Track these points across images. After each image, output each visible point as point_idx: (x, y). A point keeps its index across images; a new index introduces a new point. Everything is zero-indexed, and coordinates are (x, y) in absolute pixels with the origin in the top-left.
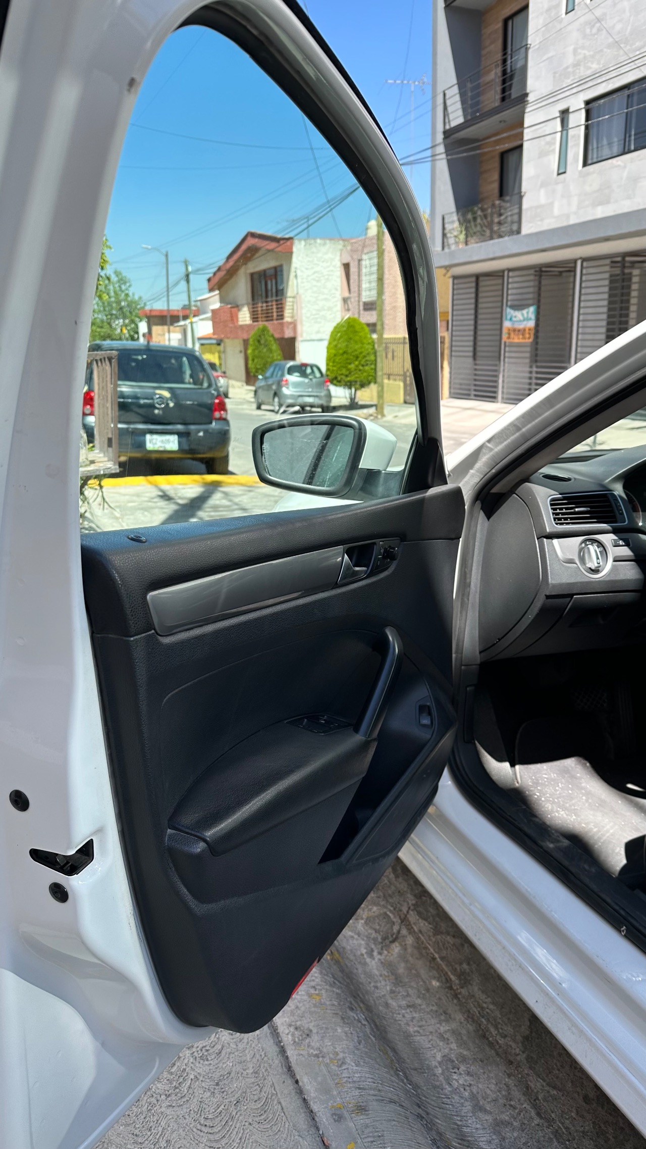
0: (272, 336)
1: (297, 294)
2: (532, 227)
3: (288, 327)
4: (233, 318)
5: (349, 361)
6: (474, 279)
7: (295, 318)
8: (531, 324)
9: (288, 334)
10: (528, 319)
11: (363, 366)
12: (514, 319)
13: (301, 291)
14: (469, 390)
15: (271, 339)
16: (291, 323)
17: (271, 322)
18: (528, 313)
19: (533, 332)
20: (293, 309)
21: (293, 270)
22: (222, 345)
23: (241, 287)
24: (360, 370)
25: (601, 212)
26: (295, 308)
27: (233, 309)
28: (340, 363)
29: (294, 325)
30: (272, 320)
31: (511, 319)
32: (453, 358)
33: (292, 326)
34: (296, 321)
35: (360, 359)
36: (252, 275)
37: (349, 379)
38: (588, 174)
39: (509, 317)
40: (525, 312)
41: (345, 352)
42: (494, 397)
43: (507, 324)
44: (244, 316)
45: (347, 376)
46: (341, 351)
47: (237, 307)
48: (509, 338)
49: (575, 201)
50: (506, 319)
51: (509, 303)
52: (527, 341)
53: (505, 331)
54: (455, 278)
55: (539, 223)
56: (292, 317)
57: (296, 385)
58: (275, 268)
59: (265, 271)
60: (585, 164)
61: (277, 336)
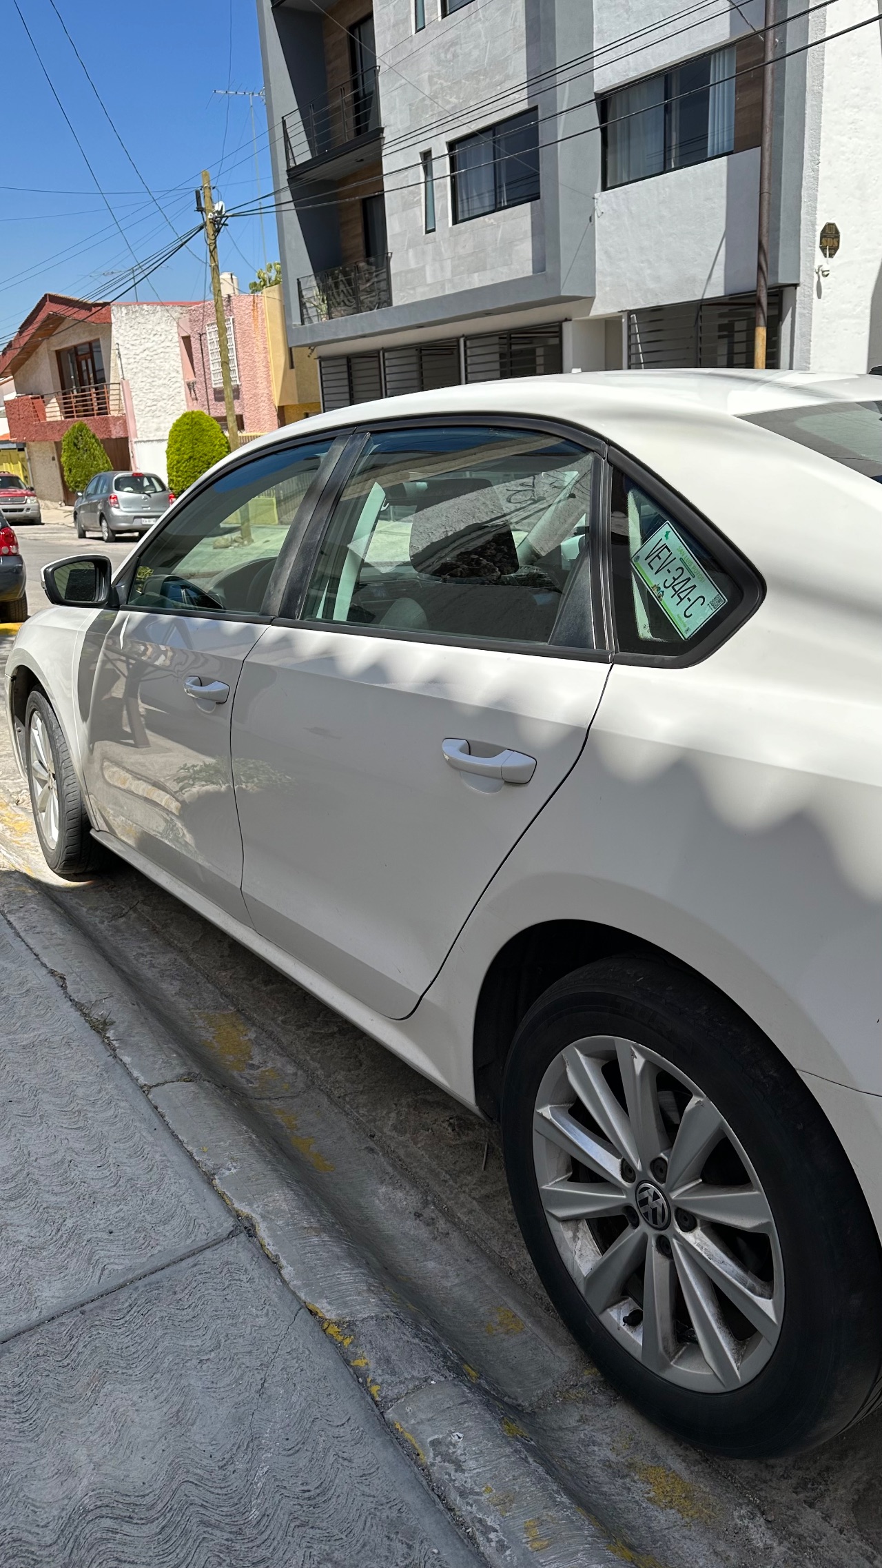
0: (94, 436)
2: (404, 297)
3: (115, 425)
4: (39, 413)
5: (197, 469)
6: (344, 361)
7: (124, 412)
9: (116, 433)
13: (128, 376)
15: (93, 441)
16: (118, 418)
17: (91, 418)
20: (120, 399)
21: (114, 347)
22: (26, 450)
23: (45, 372)
25: (477, 281)
26: (122, 398)
27: (34, 401)
28: (186, 472)
29: (123, 421)
30: (93, 415)
33: (120, 422)
34: (125, 415)
36: (58, 353)
38: (460, 233)
41: (190, 458)
44: (53, 411)
46: (186, 457)
47: (42, 398)
49: (448, 265)
54: (321, 359)
55: (412, 292)
56: (120, 410)
57: (129, 503)
58: (90, 343)
59: (75, 347)
60: (455, 221)
61: (99, 436)
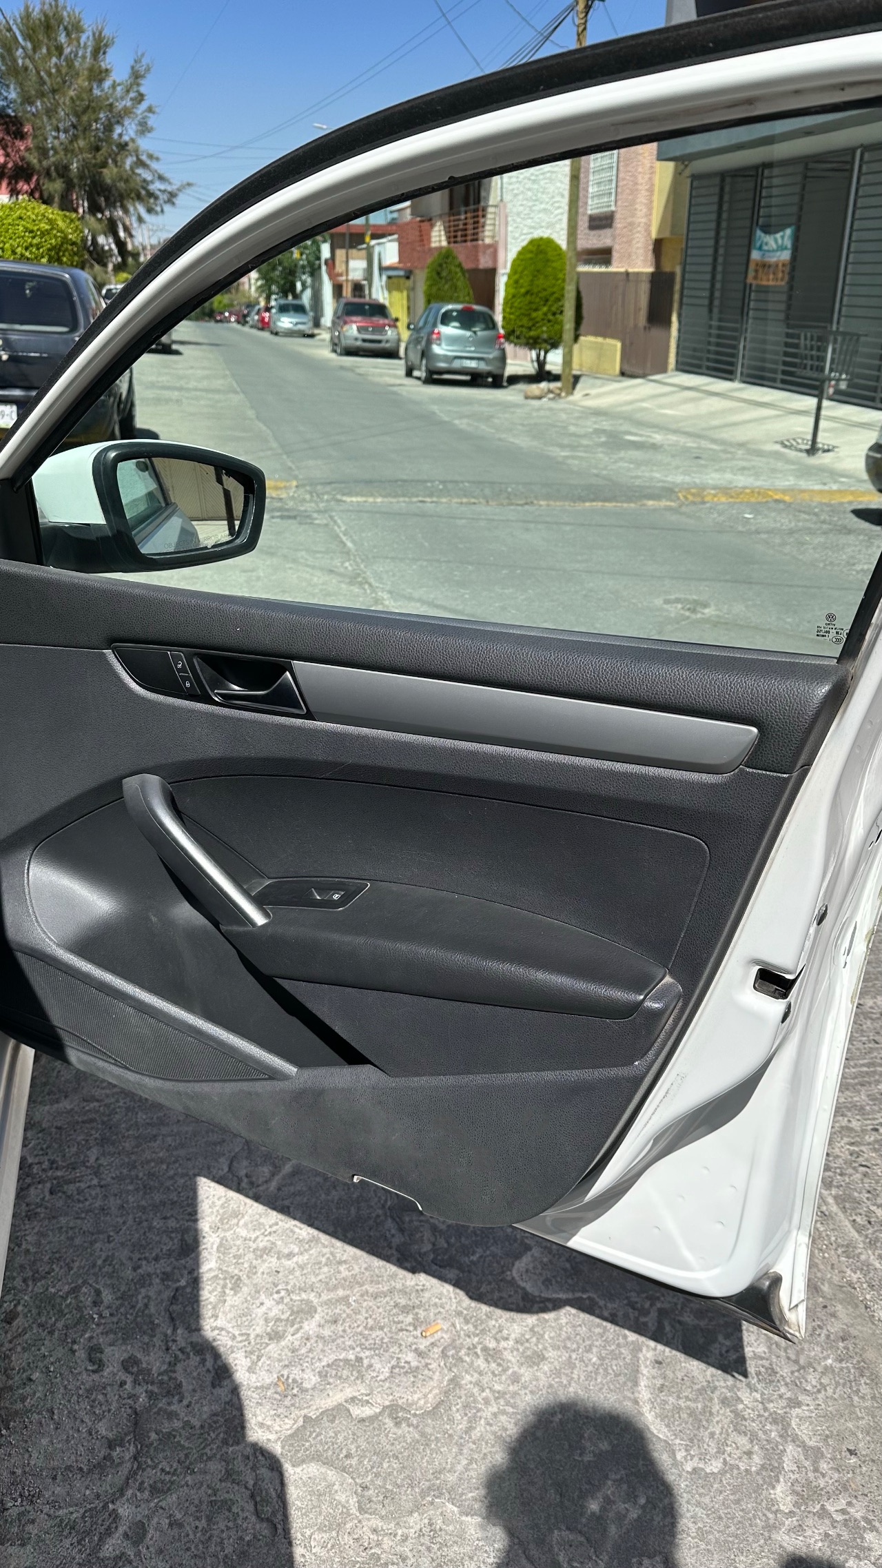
0: (460, 265)
1: (502, 200)
3: (484, 253)
4: (424, 238)
5: (534, 306)
6: (717, 181)
7: (497, 239)
8: (786, 256)
9: (484, 262)
10: (782, 248)
11: (554, 314)
12: (765, 248)
13: (507, 197)
14: (700, 359)
15: (458, 270)
16: (489, 246)
17: (464, 244)
18: (783, 237)
19: (787, 269)
20: (495, 225)
22: (412, 278)
24: (549, 321)
26: (497, 223)
27: (422, 224)
28: (520, 308)
29: (494, 249)
30: (465, 241)
31: (760, 248)
32: (684, 307)
33: (491, 250)
34: (497, 242)
35: (550, 303)
37: (532, 333)
39: (758, 245)
40: (778, 236)
41: (527, 293)
42: (731, 372)
43: (755, 255)
44: (438, 237)
45: (530, 329)
46: (523, 290)
47: (430, 221)
48: (755, 278)
50: (755, 248)
51: (761, 221)
52: (779, 283)
53: (752, 267)
54: (694, 177)
56: (493, 237)
57: (453, 340)
61: (465, 266)
